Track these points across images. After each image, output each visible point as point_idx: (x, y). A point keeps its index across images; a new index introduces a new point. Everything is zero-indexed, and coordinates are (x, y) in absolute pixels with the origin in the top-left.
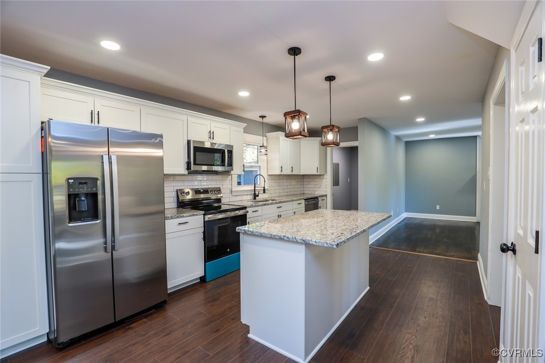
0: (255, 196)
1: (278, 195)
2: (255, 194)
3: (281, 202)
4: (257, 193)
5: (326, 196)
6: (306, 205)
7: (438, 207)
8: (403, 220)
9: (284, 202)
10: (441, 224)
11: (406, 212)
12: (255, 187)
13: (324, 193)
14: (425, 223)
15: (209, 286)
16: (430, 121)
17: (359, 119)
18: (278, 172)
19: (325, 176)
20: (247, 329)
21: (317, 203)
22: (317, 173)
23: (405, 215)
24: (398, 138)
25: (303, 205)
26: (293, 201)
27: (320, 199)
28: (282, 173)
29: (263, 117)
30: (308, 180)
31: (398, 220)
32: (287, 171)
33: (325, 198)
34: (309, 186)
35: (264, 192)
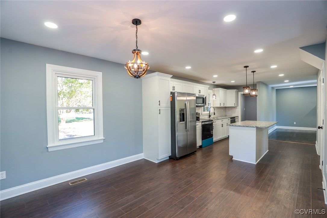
0: (210, 116)
1: (219, 116)
2: (209, 115)
3: (223, 119)
4: (210, 115)
5: (238, 117)
6: (231, 120)
7: (295, 123)
8: (275, 130)
9: (224, 119)
10: (297, 131)
11: (277, 126)
12: (210, 112)
13: (237, 115)
14: (288, 131)
15: (204, 149)
16: (290, 81)
17: (257, 82)
18: (219, 106)
19: (238, 107)
20: (232, 157)
21: (235, 120)
22: (234, 106)
23: (276, 127)
24: (273, 88)
25: (230, 120)
26: (227, 118)
27: (236, 118)
28: (221, 106)
29: (214, 82)
30: (228, 109)
31: (273, 129)
32: (222, 106)
33: (237, 118)
34: (229, 112)
35: (214, 114)
